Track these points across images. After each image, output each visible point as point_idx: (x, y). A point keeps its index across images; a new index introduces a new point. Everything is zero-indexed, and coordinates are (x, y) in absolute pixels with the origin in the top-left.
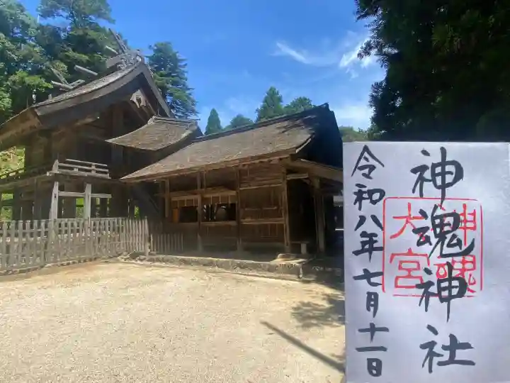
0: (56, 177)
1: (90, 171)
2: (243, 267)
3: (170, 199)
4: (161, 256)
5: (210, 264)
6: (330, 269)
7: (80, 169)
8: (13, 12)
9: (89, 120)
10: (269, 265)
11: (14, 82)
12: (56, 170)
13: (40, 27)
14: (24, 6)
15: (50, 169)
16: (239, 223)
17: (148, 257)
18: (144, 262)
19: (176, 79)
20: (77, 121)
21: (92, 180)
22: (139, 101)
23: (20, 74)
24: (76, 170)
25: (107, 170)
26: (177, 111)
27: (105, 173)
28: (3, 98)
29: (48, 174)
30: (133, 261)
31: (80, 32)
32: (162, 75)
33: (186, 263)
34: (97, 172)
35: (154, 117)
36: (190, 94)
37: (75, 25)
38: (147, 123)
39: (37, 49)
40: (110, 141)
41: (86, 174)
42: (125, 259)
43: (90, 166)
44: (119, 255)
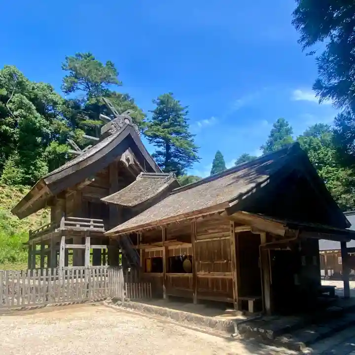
0: (63, 233)
1: (89, 226)
2: (190, 319)
3: (144, 251)
4: (132, 303)
5: (164, 314)
6: (262, 331)
7: (81, 226)
8: (45, 93)
9: (87, 183)
10: (211, 320)
11: (49, 152)
12: (63, 227)
13: (65, 103)
14: (53, 87)
15: (59, 226)
16: (195, 275)
17: (123, 302)
18: (121, 307)
19: (177, 128)
20: (79, 183)
21: (90, 233)
22: (128, 160)
23: (54, 144)
24: (78, 226)
25: (103, 225)
26: (180, 159)
27: (101, 227)
28: (43, 166)
29: (56, 231)
30: (113, 306)
31: (94, 101)
32: (165, 127)
33: (149, 311)
34: (95, 227)
35: (142, 173)
36: (192, 141)
37: (90, 95)
38: (135, 179)
39: (63, 122)
40: (103, 199)
41: (86, 229)
42: (109, 303)
43: (89, 222)
44: (105, 299)
